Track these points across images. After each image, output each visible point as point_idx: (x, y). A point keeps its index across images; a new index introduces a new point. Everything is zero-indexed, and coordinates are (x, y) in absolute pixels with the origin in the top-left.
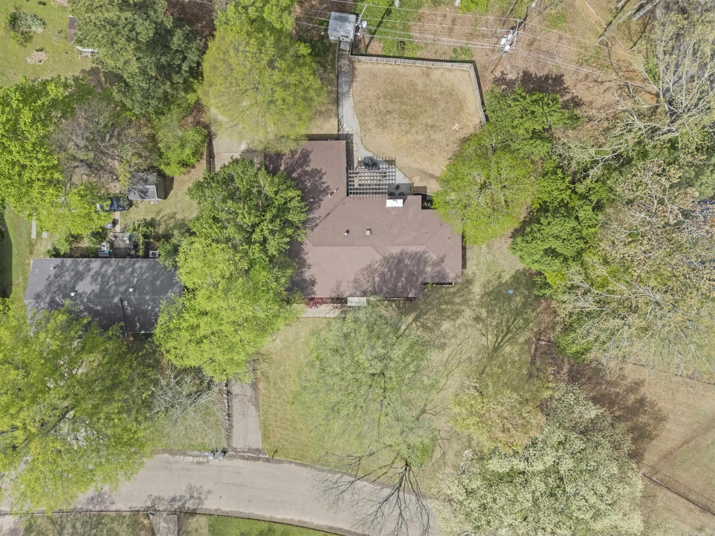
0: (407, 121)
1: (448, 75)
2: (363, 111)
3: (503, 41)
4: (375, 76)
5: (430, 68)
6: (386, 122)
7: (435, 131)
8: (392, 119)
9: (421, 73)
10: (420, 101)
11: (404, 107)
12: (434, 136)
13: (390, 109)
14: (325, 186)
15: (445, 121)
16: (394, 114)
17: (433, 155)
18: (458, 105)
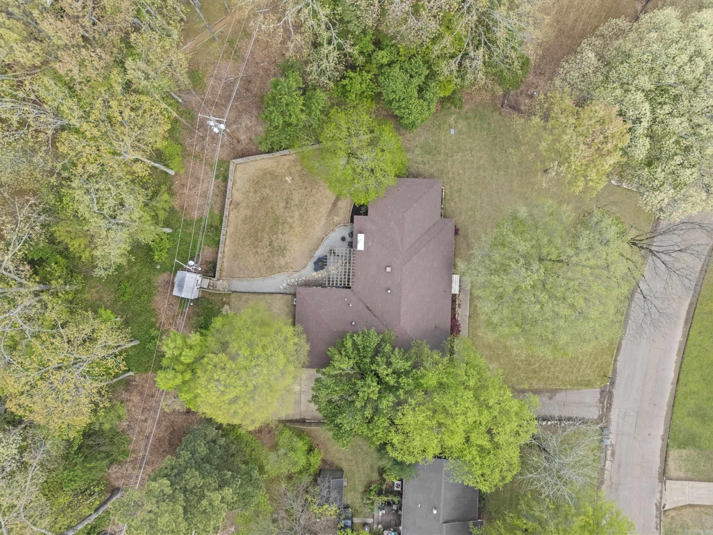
0: (280, 227)
1: (239, 185)
2: (267, 269)
3: (216, 130)
4: (236, 256)
5: (231, 201)
6: (280, 246)
7: (292, 200)
8: (277, 241)
9: (236, 211)
10: (261, 213)
11: (267, 229)
12: (296, 201)
13: (268, 243)
15: (283, 190)
16: (273, 239)
17: (314, 203)
18: (268, 176)
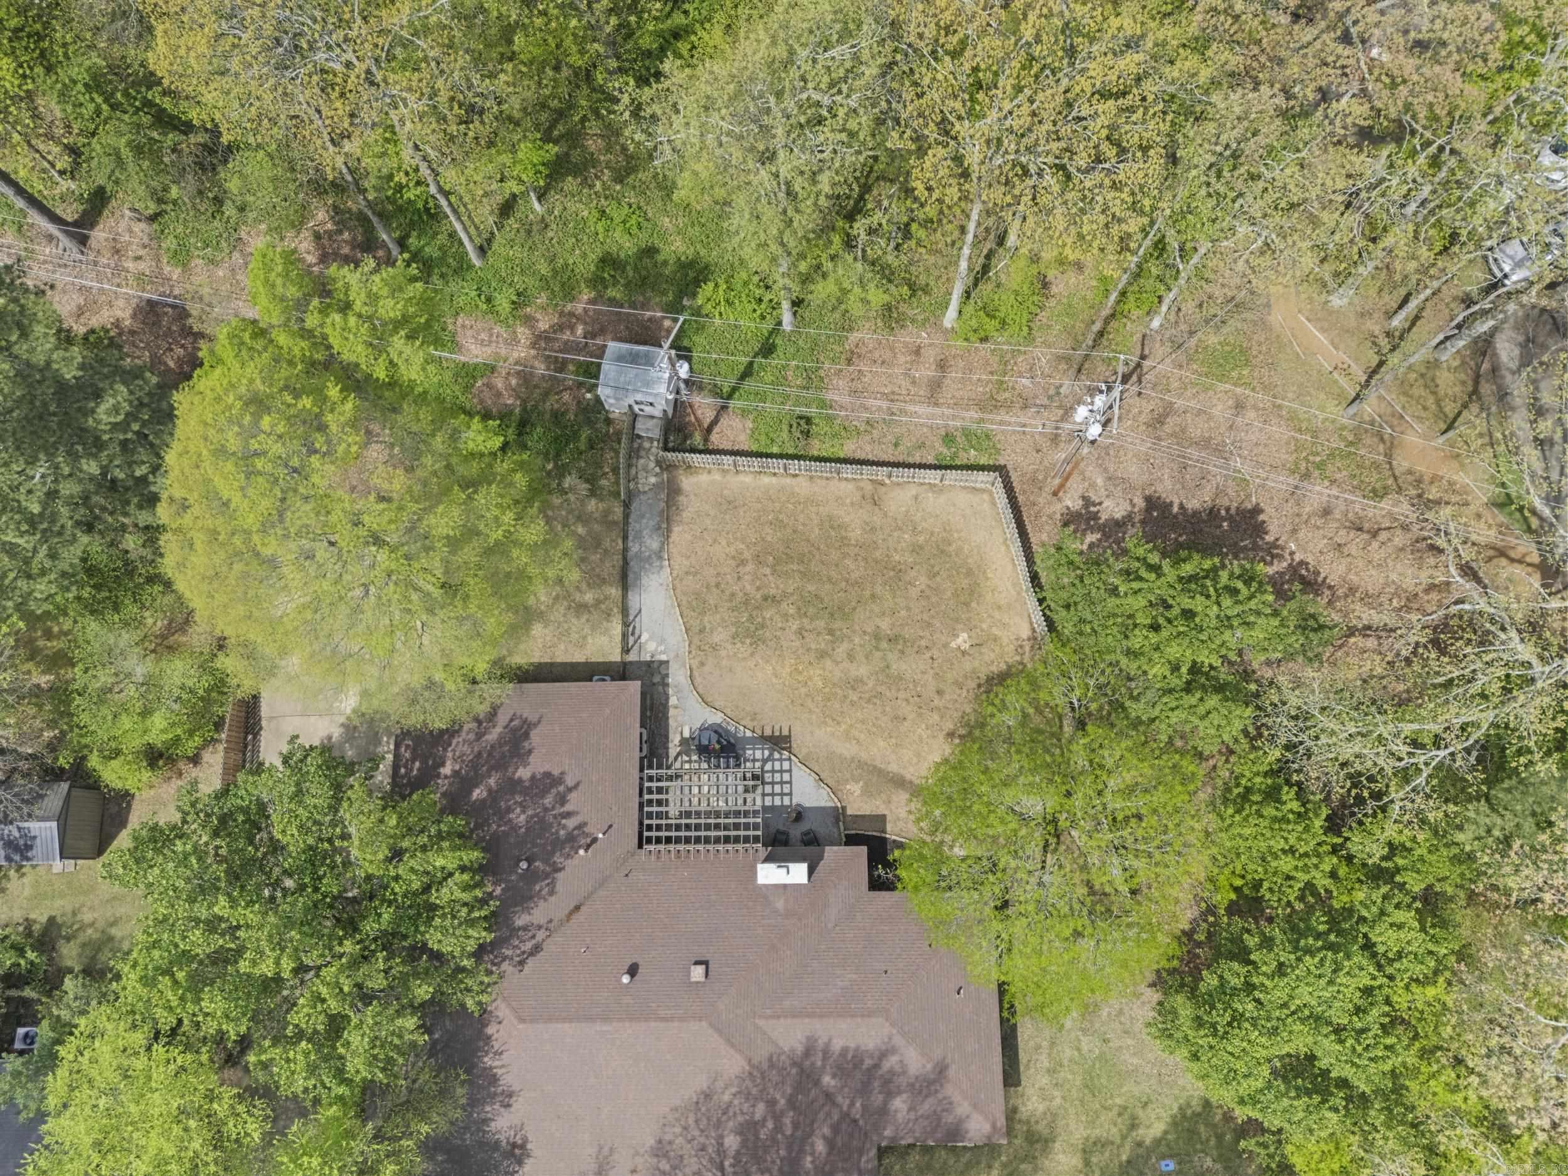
0: (821, 624)
1: (931, 501)
2: (697, 595)
3: (1082, 412)
4: (729, 505)
5: (883, 484)
6: (763, 626)
7: (902, 652)
8: (777, 618)
9: (857, 497)
10: (856, 569)
11: (811, 587)
12: (899, 666)
13: (773, 592)
14: (571, 823)
15: (929, 625)
16: (784, 605)
17: (900, 719)
18: (965, 583)
